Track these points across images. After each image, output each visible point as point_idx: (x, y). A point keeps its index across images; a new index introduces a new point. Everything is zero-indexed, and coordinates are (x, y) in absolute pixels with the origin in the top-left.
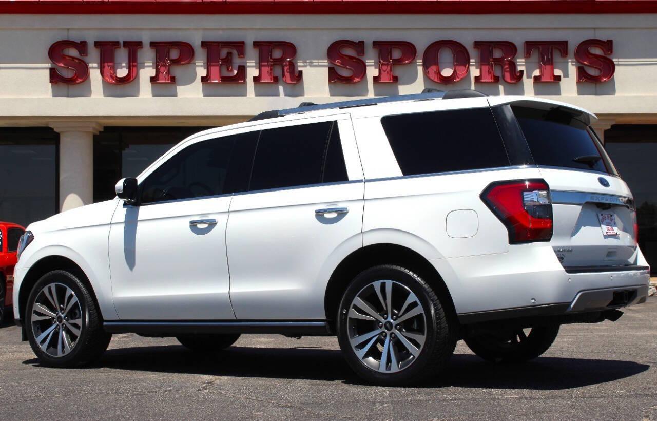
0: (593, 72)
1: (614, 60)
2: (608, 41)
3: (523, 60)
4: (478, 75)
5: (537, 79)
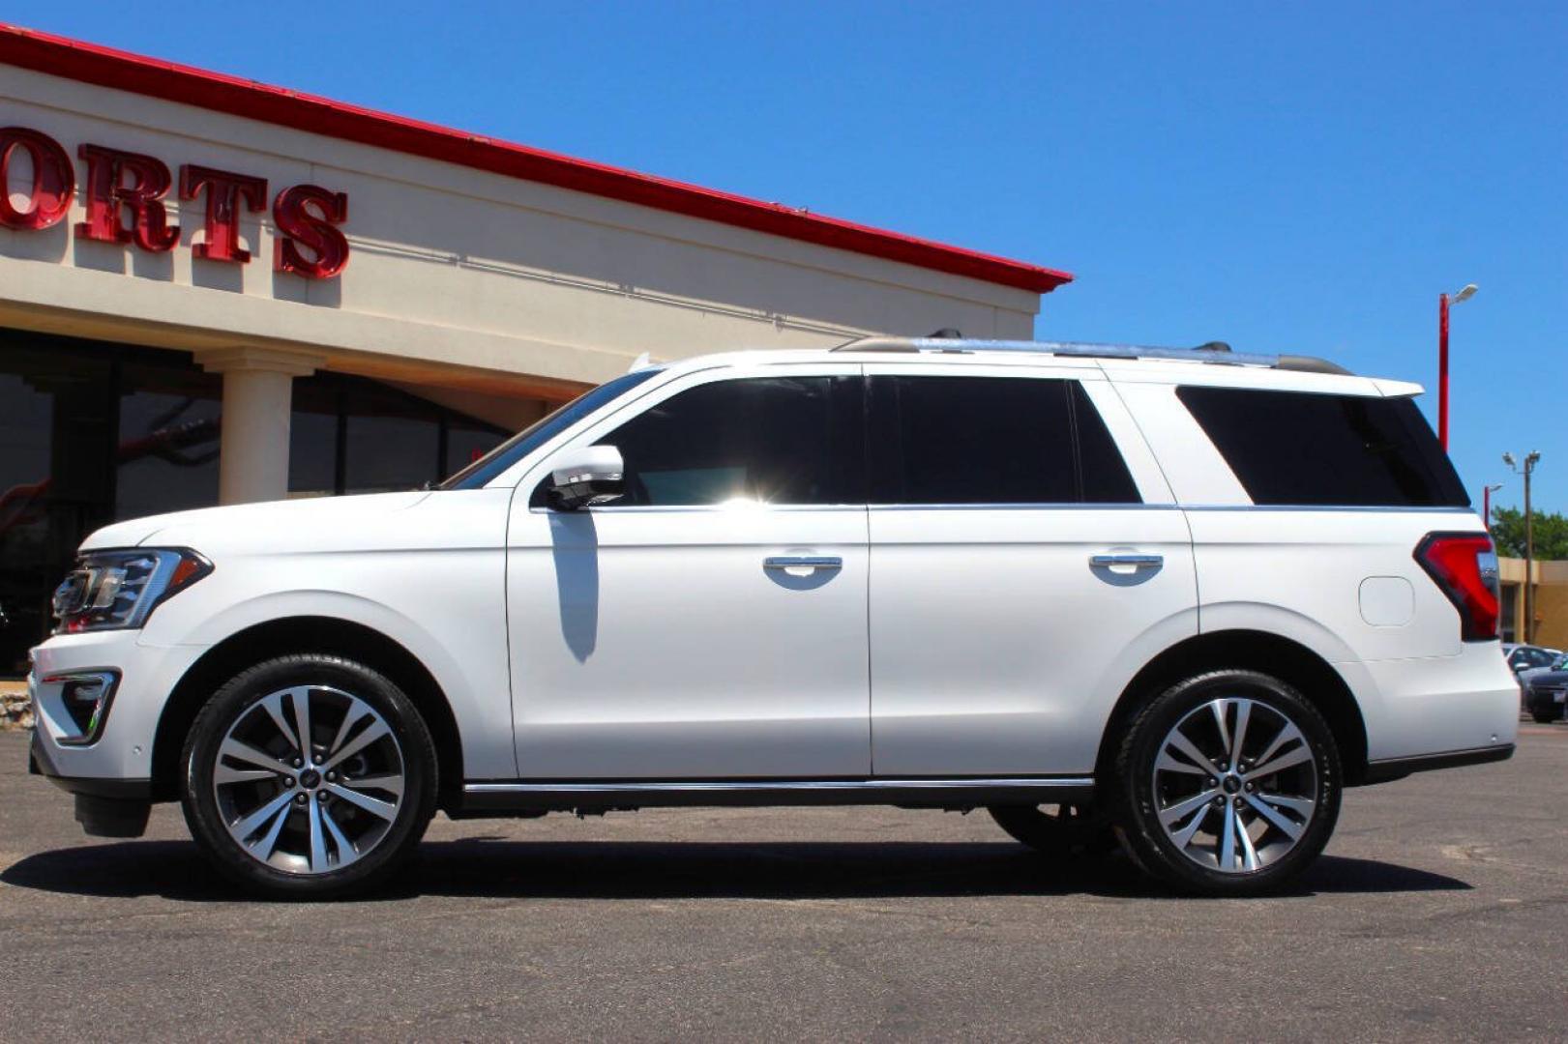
0: (307, 254)
1: (347, 236)
3: (176, 205)
5: (201, 252)
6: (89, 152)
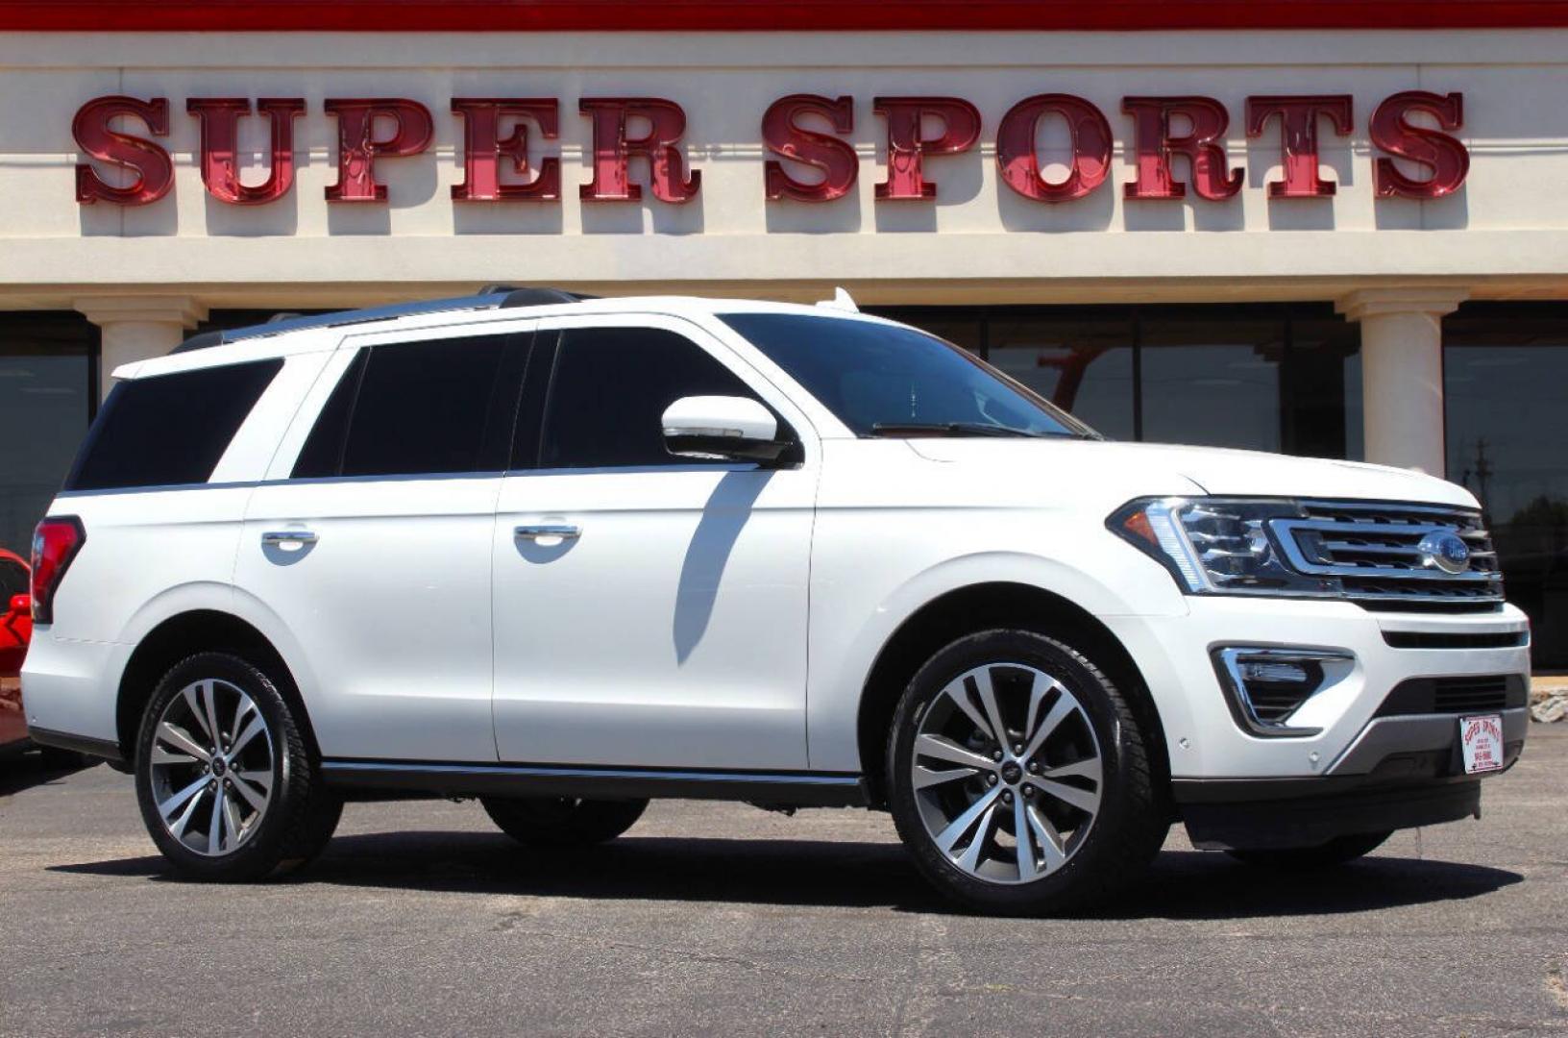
0: (1413, 172)
1: (1465, 142)
2: (1451, 95)
4: (1133, 179)
5: (1276, 189)
6: (1129, 105)
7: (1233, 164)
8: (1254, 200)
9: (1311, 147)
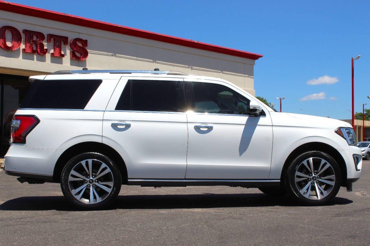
0: (78, 55)
2: (85, 40)
3: (46, 44)
4: (24, 48)
5: (52, 55)
6: (25, 31)
7: (45, 48)
8: (48, 56)
9: (59, 47)
